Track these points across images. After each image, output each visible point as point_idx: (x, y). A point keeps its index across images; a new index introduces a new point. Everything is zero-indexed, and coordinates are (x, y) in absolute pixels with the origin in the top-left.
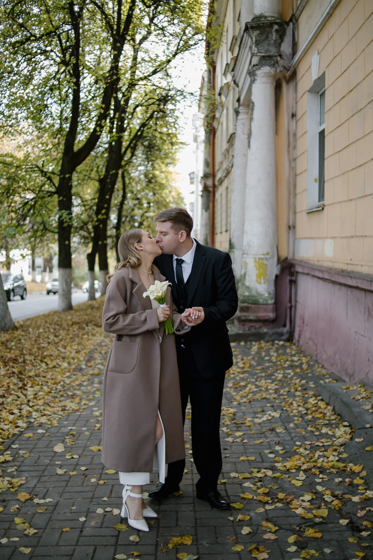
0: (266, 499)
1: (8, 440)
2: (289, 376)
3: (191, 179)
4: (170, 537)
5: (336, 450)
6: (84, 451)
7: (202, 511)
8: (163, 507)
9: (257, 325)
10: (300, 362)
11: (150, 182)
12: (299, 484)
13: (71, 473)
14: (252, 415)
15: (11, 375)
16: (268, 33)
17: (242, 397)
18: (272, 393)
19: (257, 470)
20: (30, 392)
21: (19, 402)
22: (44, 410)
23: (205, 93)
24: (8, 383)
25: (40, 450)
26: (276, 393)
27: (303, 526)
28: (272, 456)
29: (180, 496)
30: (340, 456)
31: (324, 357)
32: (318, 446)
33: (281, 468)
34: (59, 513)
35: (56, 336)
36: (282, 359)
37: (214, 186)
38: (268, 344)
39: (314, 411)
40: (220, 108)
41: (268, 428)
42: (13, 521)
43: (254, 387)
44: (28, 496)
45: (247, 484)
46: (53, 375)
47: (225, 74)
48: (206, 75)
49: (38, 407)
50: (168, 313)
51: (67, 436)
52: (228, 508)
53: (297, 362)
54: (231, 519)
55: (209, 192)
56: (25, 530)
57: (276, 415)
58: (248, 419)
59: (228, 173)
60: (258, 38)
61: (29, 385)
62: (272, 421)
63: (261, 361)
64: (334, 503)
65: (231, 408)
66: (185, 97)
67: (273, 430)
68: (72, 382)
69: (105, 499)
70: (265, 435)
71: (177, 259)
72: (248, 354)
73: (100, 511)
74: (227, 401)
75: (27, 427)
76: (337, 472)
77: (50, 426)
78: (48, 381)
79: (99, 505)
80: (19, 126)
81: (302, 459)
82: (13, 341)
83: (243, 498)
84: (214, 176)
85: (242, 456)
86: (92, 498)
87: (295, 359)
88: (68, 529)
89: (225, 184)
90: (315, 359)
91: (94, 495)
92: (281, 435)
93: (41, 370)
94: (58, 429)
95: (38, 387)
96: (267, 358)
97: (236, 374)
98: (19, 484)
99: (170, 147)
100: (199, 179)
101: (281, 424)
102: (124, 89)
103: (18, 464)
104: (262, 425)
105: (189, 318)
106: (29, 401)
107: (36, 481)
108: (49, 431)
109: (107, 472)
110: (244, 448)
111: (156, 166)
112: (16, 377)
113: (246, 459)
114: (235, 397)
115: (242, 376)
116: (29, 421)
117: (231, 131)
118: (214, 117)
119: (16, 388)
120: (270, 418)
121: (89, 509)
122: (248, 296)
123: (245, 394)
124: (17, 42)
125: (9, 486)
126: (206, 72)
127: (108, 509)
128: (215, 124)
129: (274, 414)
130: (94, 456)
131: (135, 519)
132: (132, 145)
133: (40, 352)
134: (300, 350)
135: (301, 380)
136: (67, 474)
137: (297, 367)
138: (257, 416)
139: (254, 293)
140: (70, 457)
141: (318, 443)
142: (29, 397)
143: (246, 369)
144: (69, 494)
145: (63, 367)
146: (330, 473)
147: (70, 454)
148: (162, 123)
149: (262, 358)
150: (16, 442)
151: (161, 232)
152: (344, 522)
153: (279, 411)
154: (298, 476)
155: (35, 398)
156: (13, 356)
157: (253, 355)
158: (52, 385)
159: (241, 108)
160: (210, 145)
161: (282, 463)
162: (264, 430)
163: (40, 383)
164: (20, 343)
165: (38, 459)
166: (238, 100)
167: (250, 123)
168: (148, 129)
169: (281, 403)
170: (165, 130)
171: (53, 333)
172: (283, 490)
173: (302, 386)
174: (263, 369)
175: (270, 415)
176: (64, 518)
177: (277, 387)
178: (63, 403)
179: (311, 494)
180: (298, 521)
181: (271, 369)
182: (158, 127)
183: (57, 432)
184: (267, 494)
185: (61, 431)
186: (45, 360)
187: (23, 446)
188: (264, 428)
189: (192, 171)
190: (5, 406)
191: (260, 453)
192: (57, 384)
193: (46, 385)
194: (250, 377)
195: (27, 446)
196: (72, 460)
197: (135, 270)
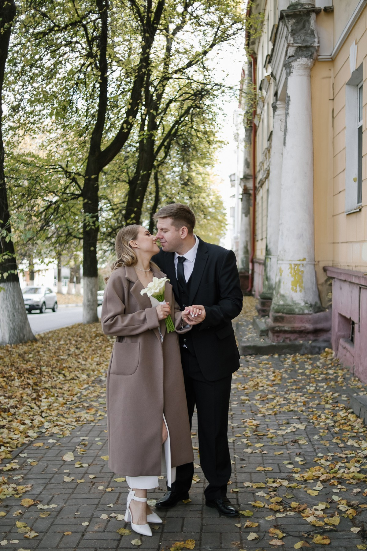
0: (278, 507)
1: (16, 449)
2: (322, 389)
3: (231, 181)
4: (173, 542)
5: (359, 461)
6: (94, 460)
7: (209, 518)
8: (169, 514)
9: (293, 337)
10: (335, 375)
11: (186, 184)
12: (316, 493)
13: (79, 481)
14: (276, 427)
15: (26, 386)
16: (305, 22)
17: (268, 409)
18: (301, 406)
19: (272, 480)
20: (44, 404)
21: (31, 413)
22: (57, 420)
23: (245, 87)
24: (21, 394)
25: (49, 459)
26: (304, 405)
27: (312, 533)
28: (290, 466)
29: (188, 504)
30: (362, 467)
31: (361, 369)
32: (340, 457)
33: (298, 479)
34: (62, 518)
35: (77, 348)
36: (316, 372)
37: (255, 188)
38: (304, 357)
39: (343, 424)
40: (260, 103)
41: (291, 440)
42: (15, 525)
43: (282, 399)
44: (32, 502)
45: (260, 493)
46: (70, 386)
47: (265, 66)
48: (246, 68)
49: (51, 418)
50: (168, 310)
51: (78, 446)
52: (236, 515)
53: (332, 375)
54: (239, 525)
55: (250, 194)
56: (26, 533)
57: (302, 427)
58: (271, 431)
59: (268, 174)
60: (295, 28)
61: (44, 396)
62: (296, 433)
63: (293, 372)
64: (348, 512)
65: (255, 420)
66: (223, 92)
67: (295, 442)
68: (89, 393)
69: (111, 505)
70: (286, 447)
71: (179, 257)
72: (280, 367)
73: (104, 516)
74: (251, 414)
75: (38, 437)
76: (357, 483)
77: (61, 436)
78: (65, 392)
79: (104, 511)
80: (42, 123)
81: (322, 470)
82: (31, 353)
83: (254, 506)
84: (255, 177)
85: (259, 466)
86: (97, 505)
87: (331, 372)
88: (70, 533)
89: (265, 186)
90: (352, 372)
91: (100, 501)
92: (303, 447)
93: (59, 381)
94: (69, 439)
95: (53, 398)
96: (300, 371)
97: (266, 387)
98: (24, 490)
99: (207, 145)
100: (239, 180)
101: (306, 436)
102: (156, 83)
103: (25, 472)
104: (285, 437)
105: (189, 316)
106: (42, 412)
107: (42, 488)
108: (60, 441)
109: (116, 480)
110: (262, 459)
111: (193, 167)
112: (31, 388)
113: (263, 469)
114: (260, 410)
115: (271, 389)
116: (40, 431)
117: (271, 129)
118: (255, 113)
119: (30, 399)
120: (294, 430)
121: (93, 514)
122: (283, 305)
123: (272, 407)
124: (39, 33)
125: (14, 492)
126: (247, 65)
127: (113, 515)
128: (256, 121)
129: (299, 426)
130: (104, 465)
131: (138, 524)
132: (166, 144)
133: (59, 364)
134: (337, 363)
135: (333, 394)
136: (74, 481)
137: (331, 380)
138: (281, 428)
139: (289, 302)
140: (80, 466)
141: (341, 455)
142: (42, 409)
143: (276, 382)
144: (74, 500)
145: (81, 379)
146: (350, 484)
147: (80, 463)
148: (198, 120)
149: (296, 371)
150: (25, 451)
151: (162, 229)
152: (355, 530)
153: (305, 424)
154: (315, 487)
155: (50, 409)
156: (29, 367)
157: (287, 368)
158: (68, 397)
159: (278, 103)
160: (251, 144)
161: (300, 474)
162: (286, 442)
163: (56, 395)
164: (39, 355)
165: (46, 467)
166: (276, 94)
167: (286, 118)
168: (183, 126)
169: (308, 415)
170: (202, 127)
171: (74, 345)
172: (295, 498)
173: (334, 399)
174: (295, 381)
175: (294, 427)
176: (67, 523)
177: (307, 400)
178: (78, 414)
179: (325, 503)
180: (308, 528)
181: (303, 382)
182: (194, 124)
183: (69, 443)
184: (279, 503)
185: (72, 441)
186: (63, 372)
187: (32, 455)
188: (286, 440)
189: (233, 173)
190: (16, 416)
191: (278, 464)
192: (73, 395)
193: (62, 397)
194: (280, 390)
195: (36, 455)
196: (81, 468)
197: (131, 269)
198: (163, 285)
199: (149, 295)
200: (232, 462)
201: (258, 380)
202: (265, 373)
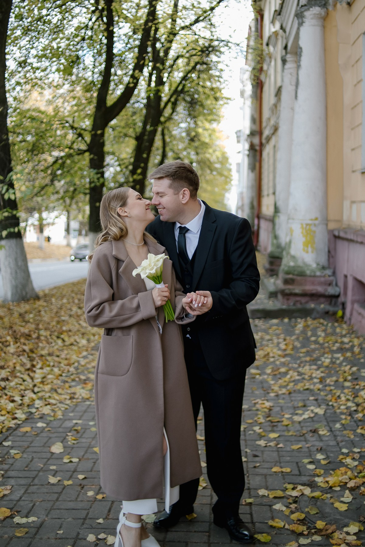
0: (302, 528)
2: (338, 362)
3: (237, 137)
6: (86, 452)
7: (218, 543)
8: (170, 536)
9: (303, 300)
10: (351, 344)
12: (343, 508)
13: (66, 483)
14: (292, 411)
15: (21, 353)
17: (281, 387)
18: (317, 383)
19: (291, 486)
20: (38, 375)
21: (23, 387)
22: (50, 397)
23: (252, 43)
24: (15, 364)
25: (35, 449)
26: (321, 382)
28: (311, 467)
29: (193, 521)
33: (322, 485)
34: (41, 539)
36: (331, 340)
37: (261, 145)
38: (315, 322)
40: (267, 59)
41: (309, 429)
43: (296, 374)
44: (8, 513)
45: (278, 506)
46: (68, 354)
47: (273, 22)
48: (253, 25)
49: (43, 394)
50: (167, 294)
51: (70, 432)
52: (251, 541)
53: (348, 344)
55: (256, 150)
57: (320, 411)
58: (287, 416)
59: (276, 129)
61: (39, 366)
62: (315, 419)
63: (306, 342)
65: (267, 400)
66: (230, 48)
67: (315, 431)
68: (87, 363)
69: (101, 521)
70: (305, 438)
71: (180, 227)
72: (291, 334)
73: (91, 538)
74: (262, 392)
75: (26, 419)
77: (52, 419)
78: (61, 361)
79: (92, 529)
81: (349, 473)
82: (31, 313)
83: (271, 527)
84: (261, 133)
85: (275, 465)
86: (85, 519)
87: (346, 340)
89: (273, 142)
91: (88, 514)
92: (324, 439)
93: (56, 347)
94: (61, 422)
95: (48, 369)
96: (313, 339)
97: (277, 357)
98: (2, 494)
99: (214, 102)
100: (246, 137)
101: (326, 423)
102: (163, 39)
103: (6, 467)
104: (302, 424)
105: (191, 305)
106: (35, 386)
107: (22, 492)
108: (50, 425)
110: (278, 454)
111: (199, 123)
112: (26, 356)
113: (280, 470)
114: (273, 388)
115: (283, 360)
116: (30, 412)
117: (279, 84)
118: (261, 70)
119: (23, 370)
120: (312, 415)
121: (78, 533)
122: (294, 267)
123: (285, 384)
126: (253, 21)
127: (102, 536)
128: (262, 77)
129: (317, 410)
132: (173, 100)
133: (58, 326)
134: (352, 329)
135: (351, 367)
136: (61, 483)
137: (347, 350)
138: (297, 412)
139: (300, 263)
140: (68, 461)
142: (36, 381)
143: (288, 352)
144: (58, 511)
145: (80, 345)
147: (68, 457)
148: (205, 76)
149: (307, 339)
150: (10, 438)
151: (158, 193)
153: (324, 407)
154: (343, 496)
155: (43, 382)
156: (27, 331)
157: (298, 335)
158: (65, 367)
159: (288, 56)
160: (257, 100)
161: (324, 478)
162: (304, 432)
163: (52, 364)
164: (39, 315)
165: (31, 461)
166: (286, 48)
167: (298, 71)
168: (190, 82)
169: (326, 396)
170: (208, 84)
171: (77, 304)
172: (322, 516)
173: (352, 374)
174: (308, 351)
175: (312, 411)
177: (323, 375)
178: (73, 390)
179: (358, 524)
181: (317, 352)
182: (201, 80)
183: (60, 427)
184: (302, 522)
185: (64, 426)
186: (62, 336)
187: (16, 444)
188: (304, 428)
189: (239, 129)
190: (6, 391)
191: (297, 463)
192: (69, 365)
193: (58, 367)
194: (293, 362)
195: (21, 443)
196: (69, 464)
197: (120, 244)
198: (160, 263)
199: (143, 276)
200: (244, 459)
201: (268, 350)
202: (276, 341)
